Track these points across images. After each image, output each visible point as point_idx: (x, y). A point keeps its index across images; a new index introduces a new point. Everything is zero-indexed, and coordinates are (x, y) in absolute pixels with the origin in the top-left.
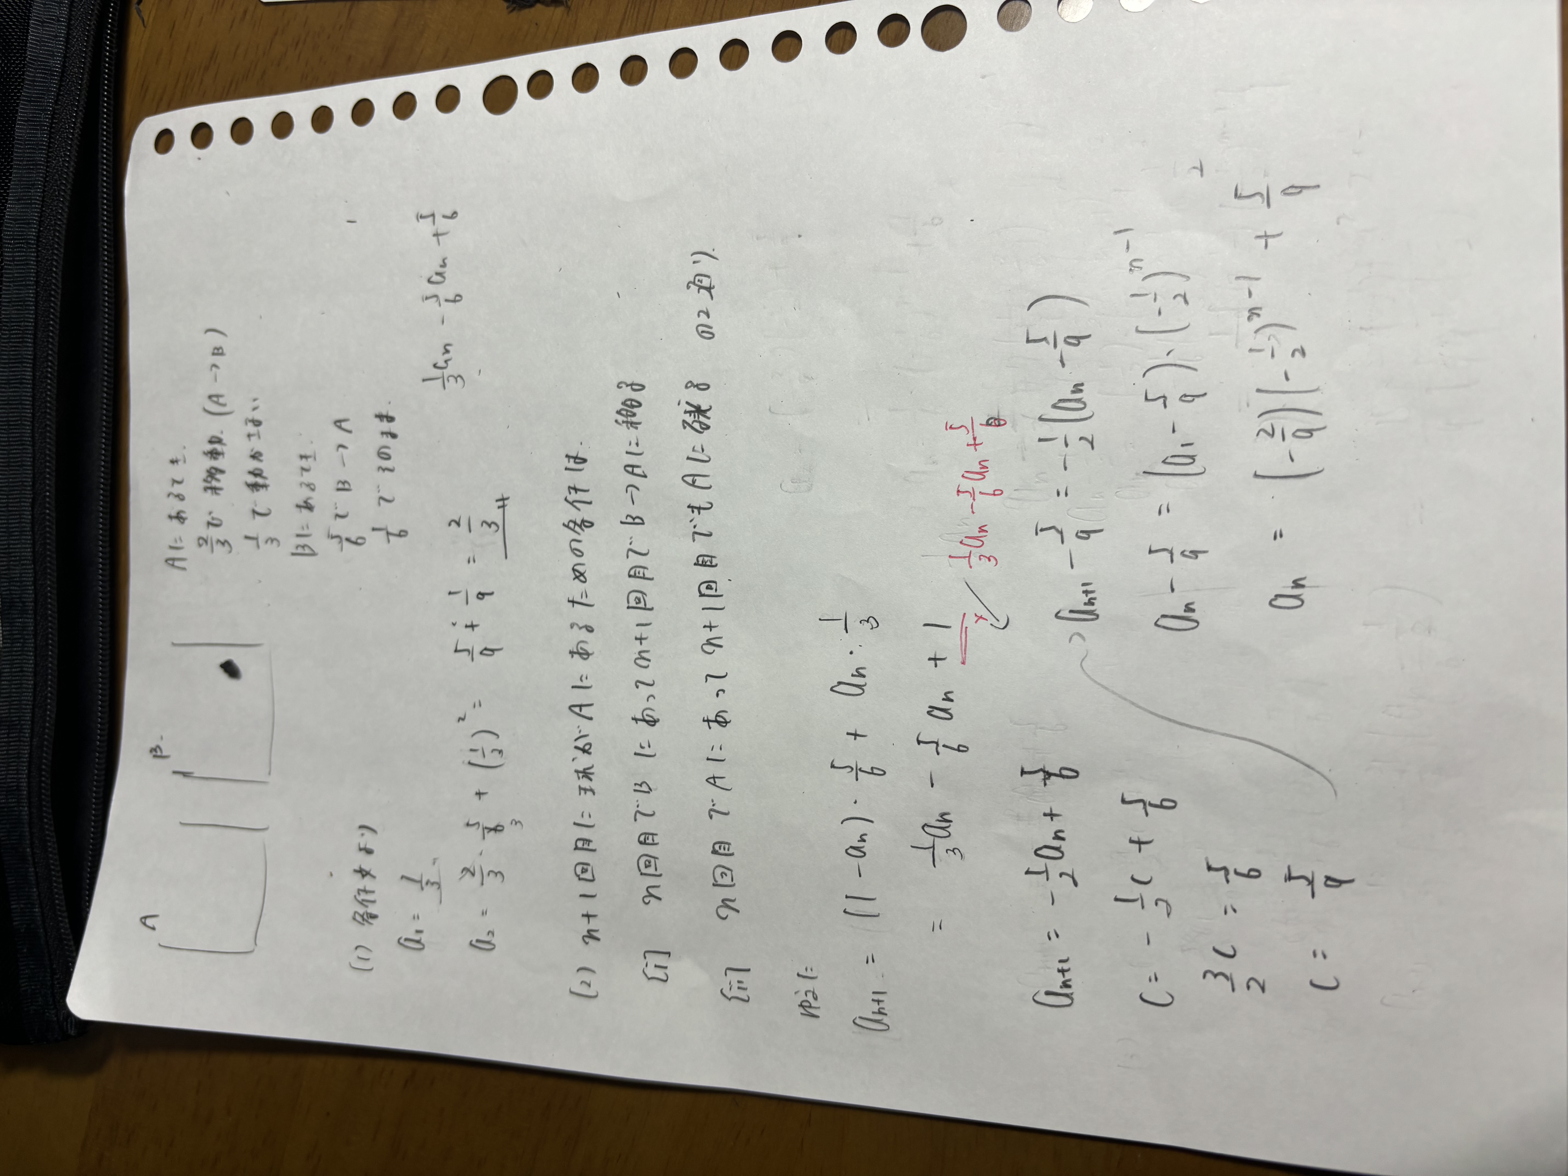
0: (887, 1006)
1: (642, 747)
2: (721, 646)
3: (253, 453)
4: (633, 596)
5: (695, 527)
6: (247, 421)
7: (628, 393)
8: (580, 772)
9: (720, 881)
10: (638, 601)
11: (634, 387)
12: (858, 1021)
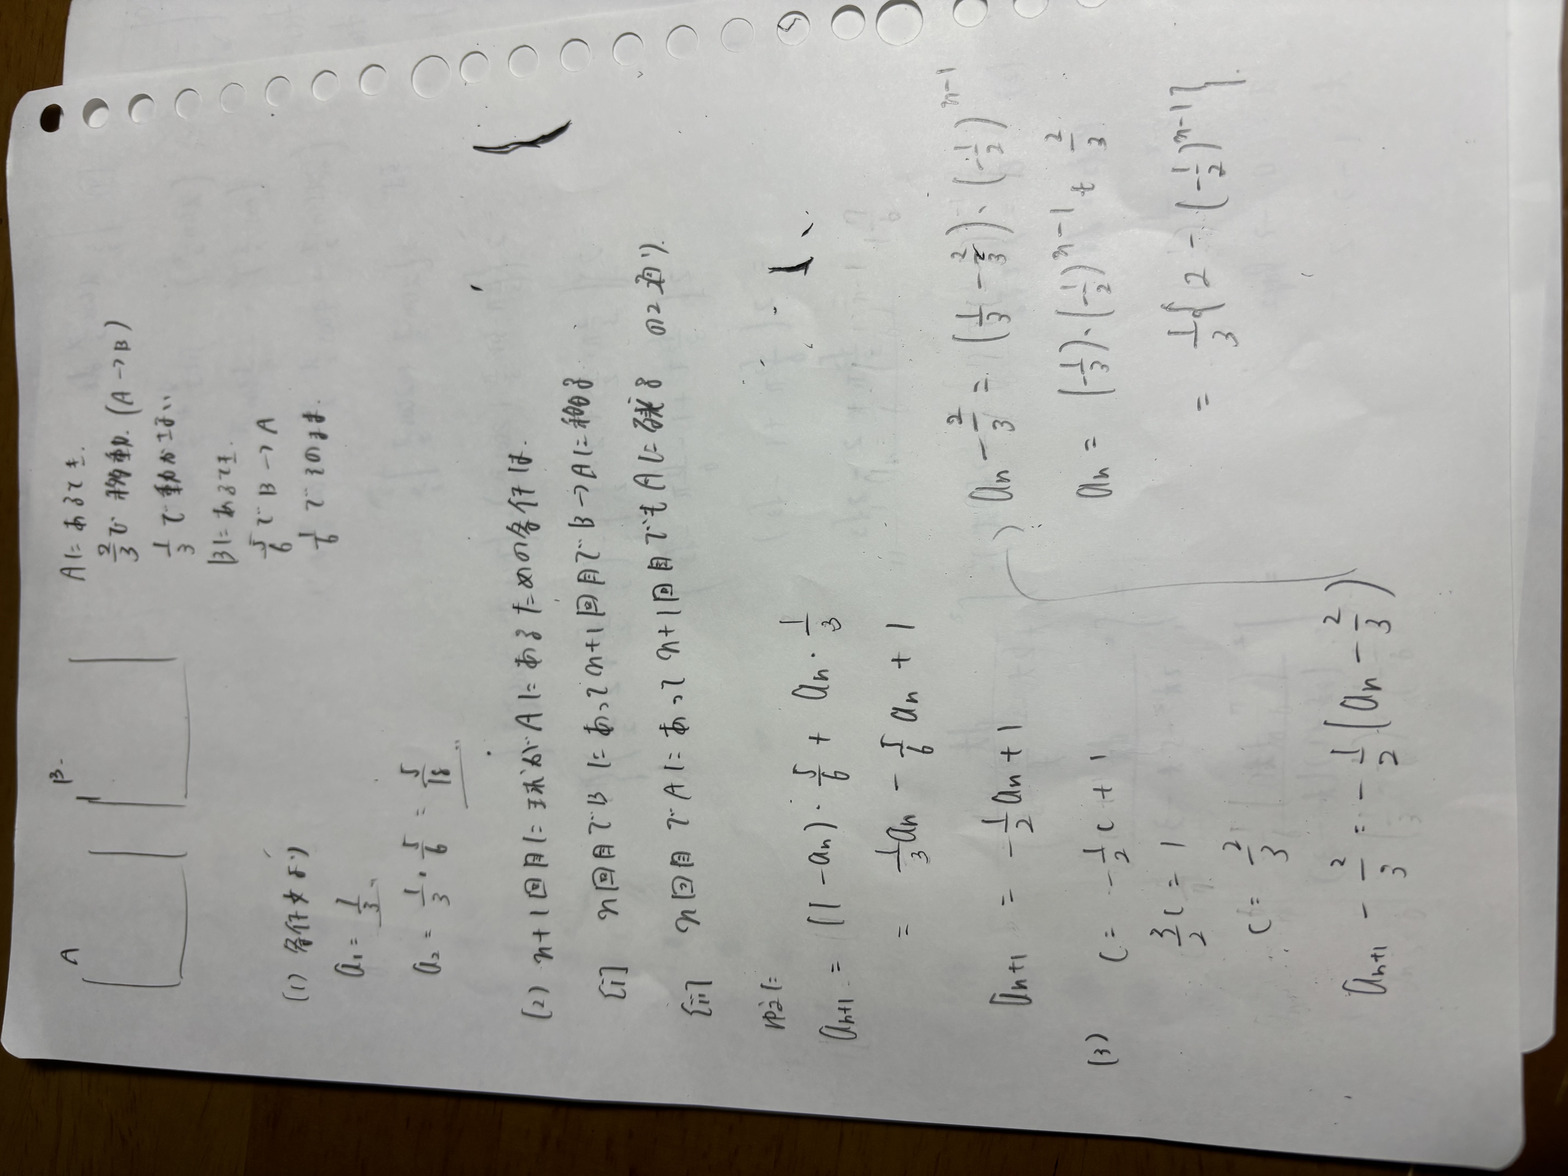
0: (854, 1014)
1: (596, 757)
2: (677, 651)
3: (163, 455)
4: (583, 601)
5: (648, 529)
6: (157, 421)
7: (574, 390)
8: (529, 785)
9: (680, 892)
10: (588, 606)
11: (582, 384)
12: (824, 1030)
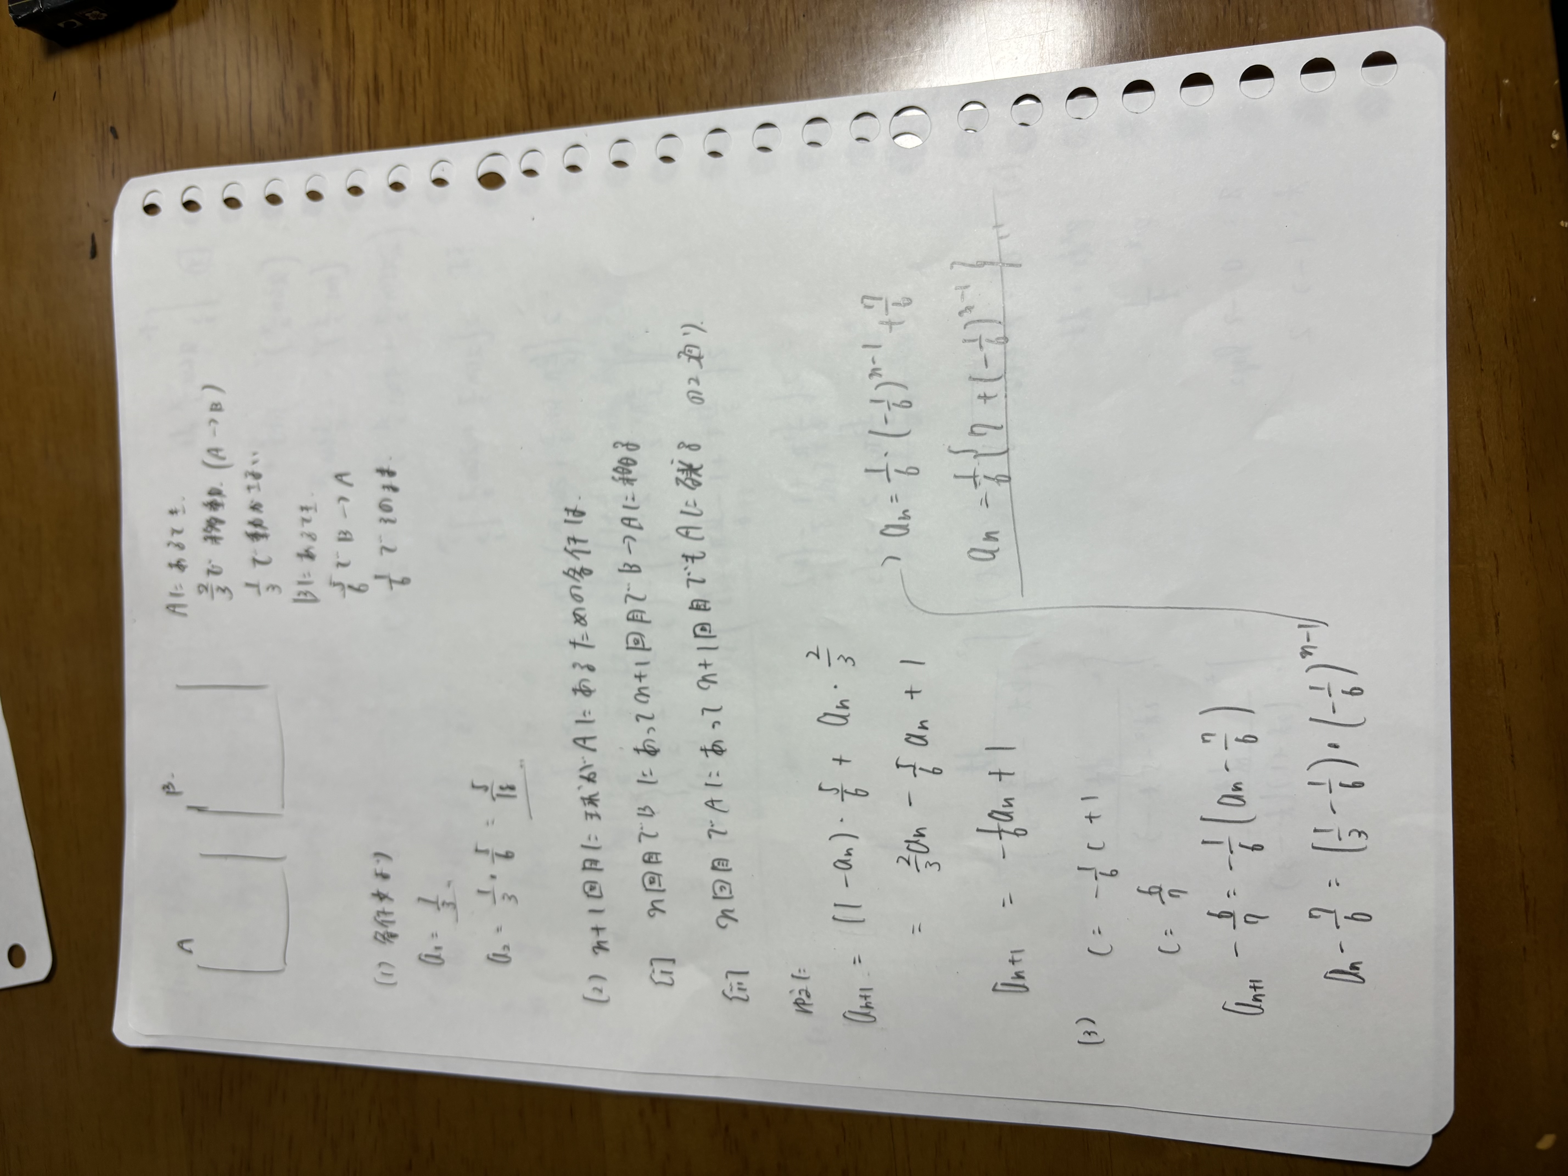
0: (873, 1001)
1: (644, 775)
2: (715, 682)
3: (253, 504)
4: (631, 638)
5: (689, 574)
6: (247, 474)
7: (623, 452)
8: (586, 799)
9: (720, 894)
10: (636, 642)
11: (630, 447)
12: (847, 1015)
